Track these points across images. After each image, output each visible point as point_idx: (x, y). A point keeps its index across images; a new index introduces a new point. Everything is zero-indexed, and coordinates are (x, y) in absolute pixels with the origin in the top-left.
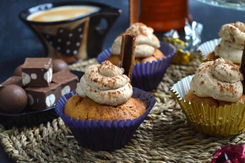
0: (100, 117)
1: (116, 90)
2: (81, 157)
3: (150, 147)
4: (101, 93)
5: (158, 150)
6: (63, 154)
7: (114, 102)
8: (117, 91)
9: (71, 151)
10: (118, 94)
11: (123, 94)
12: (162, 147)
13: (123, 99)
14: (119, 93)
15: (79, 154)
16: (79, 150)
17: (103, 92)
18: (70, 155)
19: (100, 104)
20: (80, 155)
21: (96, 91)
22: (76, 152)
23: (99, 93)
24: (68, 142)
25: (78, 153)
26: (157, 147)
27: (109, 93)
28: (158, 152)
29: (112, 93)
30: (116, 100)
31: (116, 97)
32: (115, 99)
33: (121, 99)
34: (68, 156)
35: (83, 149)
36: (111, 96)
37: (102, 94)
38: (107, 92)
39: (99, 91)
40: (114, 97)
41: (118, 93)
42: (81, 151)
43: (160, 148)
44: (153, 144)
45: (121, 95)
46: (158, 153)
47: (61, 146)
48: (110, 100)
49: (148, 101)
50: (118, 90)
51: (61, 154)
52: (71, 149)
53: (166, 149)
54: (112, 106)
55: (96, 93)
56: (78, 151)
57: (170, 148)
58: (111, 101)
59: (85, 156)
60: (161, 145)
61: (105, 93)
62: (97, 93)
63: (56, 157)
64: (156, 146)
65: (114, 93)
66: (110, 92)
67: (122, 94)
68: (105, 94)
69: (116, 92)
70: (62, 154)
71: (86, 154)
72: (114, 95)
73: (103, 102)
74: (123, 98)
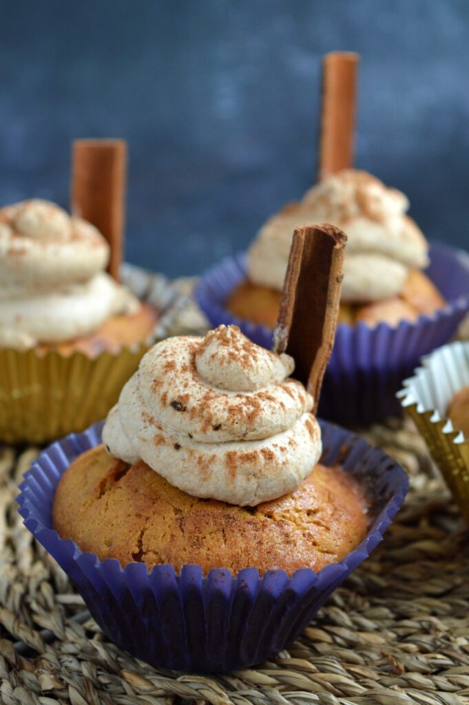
0: (189, 549)
1: (259, 447)
2: (111, 693)
3: (378, 666)
4: (197, 456)
5: (409, 685)
6: (39, 678)
7: (247, 493)
8: (263, 451)
9: (74, 665)
10: (266, 463)
11: (284, 463)
12: (424, 673)
13: (284, 482)
14: (269, 456)
15: (104, 680)
16: (105, 661)
17: (206, 452)
18: (67, 685)
19: (193, 498)
20: (106, 685)
21: (177, 447)
22: (92, 675)
23: (192, 453)
24: (66, 625)
25: (98, 675)
26: (407, 670)
27: (230, 457)
28: (408, 694)
29: (241, 458)
30: (255, 486)
31: (254, 475)
32: (254, 481)
33: (275, 482)
34: (61, 690)
35: (120, 659)
36: (238, 471)
37: (200, 458)
38: (221, 452)
39: (192, 448)
40: (249, 474)
41: (265, 458)
42: (113, 666)
43: (417, 677)
44: (390, 657)
45: (277, 464)
46: (409, 698)
47: (35, 640)
48: (232, 483)
49: (379, 482)
50: (267, 444)
51: (32, 677)
52: (74, 655)
53: (441, 680)
54: (237, 506)
55: (178, 455)
56: (100, 666)
57: (455, 680)
58: (238, 489)
59: (125, 693)
60: (422, 663)
61: (214, 456)
62: (182, 453)
63: (14, 688)
64: (402, 666)
65: (251, 458)
66: (235, 453)
67: (280, 462)
68: (213, 458)
69: (256, 452)
70: (37, 676)
71: (128, 683)
72: (247, 465)
73: (203, 490)
74: (285, 477)
